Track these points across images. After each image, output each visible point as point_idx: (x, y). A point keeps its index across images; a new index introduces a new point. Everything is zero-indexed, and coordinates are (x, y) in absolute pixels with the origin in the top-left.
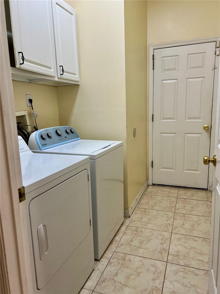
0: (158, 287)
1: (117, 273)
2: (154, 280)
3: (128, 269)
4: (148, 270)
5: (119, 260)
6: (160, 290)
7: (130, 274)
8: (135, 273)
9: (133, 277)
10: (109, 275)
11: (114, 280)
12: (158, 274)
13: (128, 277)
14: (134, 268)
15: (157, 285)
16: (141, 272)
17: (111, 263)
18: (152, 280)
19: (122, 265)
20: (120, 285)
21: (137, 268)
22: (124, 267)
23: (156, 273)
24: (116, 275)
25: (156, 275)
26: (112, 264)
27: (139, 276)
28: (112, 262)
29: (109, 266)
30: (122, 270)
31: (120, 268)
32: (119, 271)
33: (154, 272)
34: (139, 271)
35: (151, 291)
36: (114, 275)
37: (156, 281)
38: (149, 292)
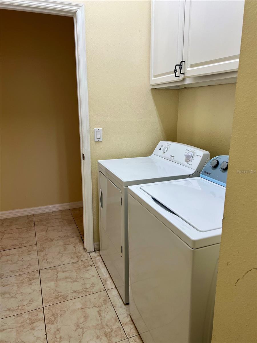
0: (50, 325)
1: (100, 314)
2: (58, 330)
3: (93, 325)
4: (70, 337)
5: (112, 331)
6: (48, 323)
7: (86, 321)
8: (81, 326)
9: (81, 320)
10: (105, 308)
11: (97, 307)
12: (56, 339)
13: (86, 317)
14: (87, 331)
15: (52, 326)
16: (76, 330)
17: (116, 321)
18: (60, 328)
19: (102, 325)
20: (88, 307)
21: (84, 333)
22: (98, 325)
23: (58, 340)
24: (99, 312)
25: (58, 336)
26: (113, 321)
27: (75, 325)
28: (117, 323)
29: (115, 316)
30: (98, 321)
31: (101, 321)
32: (100, 318)
33: (61, 340)
34: (80, 331)
35: (56, 317)
36: (102, 311)
37: (55, 330)
38: (58, 315)
